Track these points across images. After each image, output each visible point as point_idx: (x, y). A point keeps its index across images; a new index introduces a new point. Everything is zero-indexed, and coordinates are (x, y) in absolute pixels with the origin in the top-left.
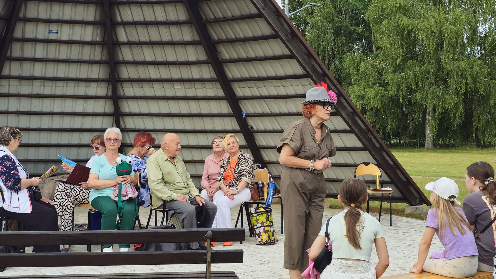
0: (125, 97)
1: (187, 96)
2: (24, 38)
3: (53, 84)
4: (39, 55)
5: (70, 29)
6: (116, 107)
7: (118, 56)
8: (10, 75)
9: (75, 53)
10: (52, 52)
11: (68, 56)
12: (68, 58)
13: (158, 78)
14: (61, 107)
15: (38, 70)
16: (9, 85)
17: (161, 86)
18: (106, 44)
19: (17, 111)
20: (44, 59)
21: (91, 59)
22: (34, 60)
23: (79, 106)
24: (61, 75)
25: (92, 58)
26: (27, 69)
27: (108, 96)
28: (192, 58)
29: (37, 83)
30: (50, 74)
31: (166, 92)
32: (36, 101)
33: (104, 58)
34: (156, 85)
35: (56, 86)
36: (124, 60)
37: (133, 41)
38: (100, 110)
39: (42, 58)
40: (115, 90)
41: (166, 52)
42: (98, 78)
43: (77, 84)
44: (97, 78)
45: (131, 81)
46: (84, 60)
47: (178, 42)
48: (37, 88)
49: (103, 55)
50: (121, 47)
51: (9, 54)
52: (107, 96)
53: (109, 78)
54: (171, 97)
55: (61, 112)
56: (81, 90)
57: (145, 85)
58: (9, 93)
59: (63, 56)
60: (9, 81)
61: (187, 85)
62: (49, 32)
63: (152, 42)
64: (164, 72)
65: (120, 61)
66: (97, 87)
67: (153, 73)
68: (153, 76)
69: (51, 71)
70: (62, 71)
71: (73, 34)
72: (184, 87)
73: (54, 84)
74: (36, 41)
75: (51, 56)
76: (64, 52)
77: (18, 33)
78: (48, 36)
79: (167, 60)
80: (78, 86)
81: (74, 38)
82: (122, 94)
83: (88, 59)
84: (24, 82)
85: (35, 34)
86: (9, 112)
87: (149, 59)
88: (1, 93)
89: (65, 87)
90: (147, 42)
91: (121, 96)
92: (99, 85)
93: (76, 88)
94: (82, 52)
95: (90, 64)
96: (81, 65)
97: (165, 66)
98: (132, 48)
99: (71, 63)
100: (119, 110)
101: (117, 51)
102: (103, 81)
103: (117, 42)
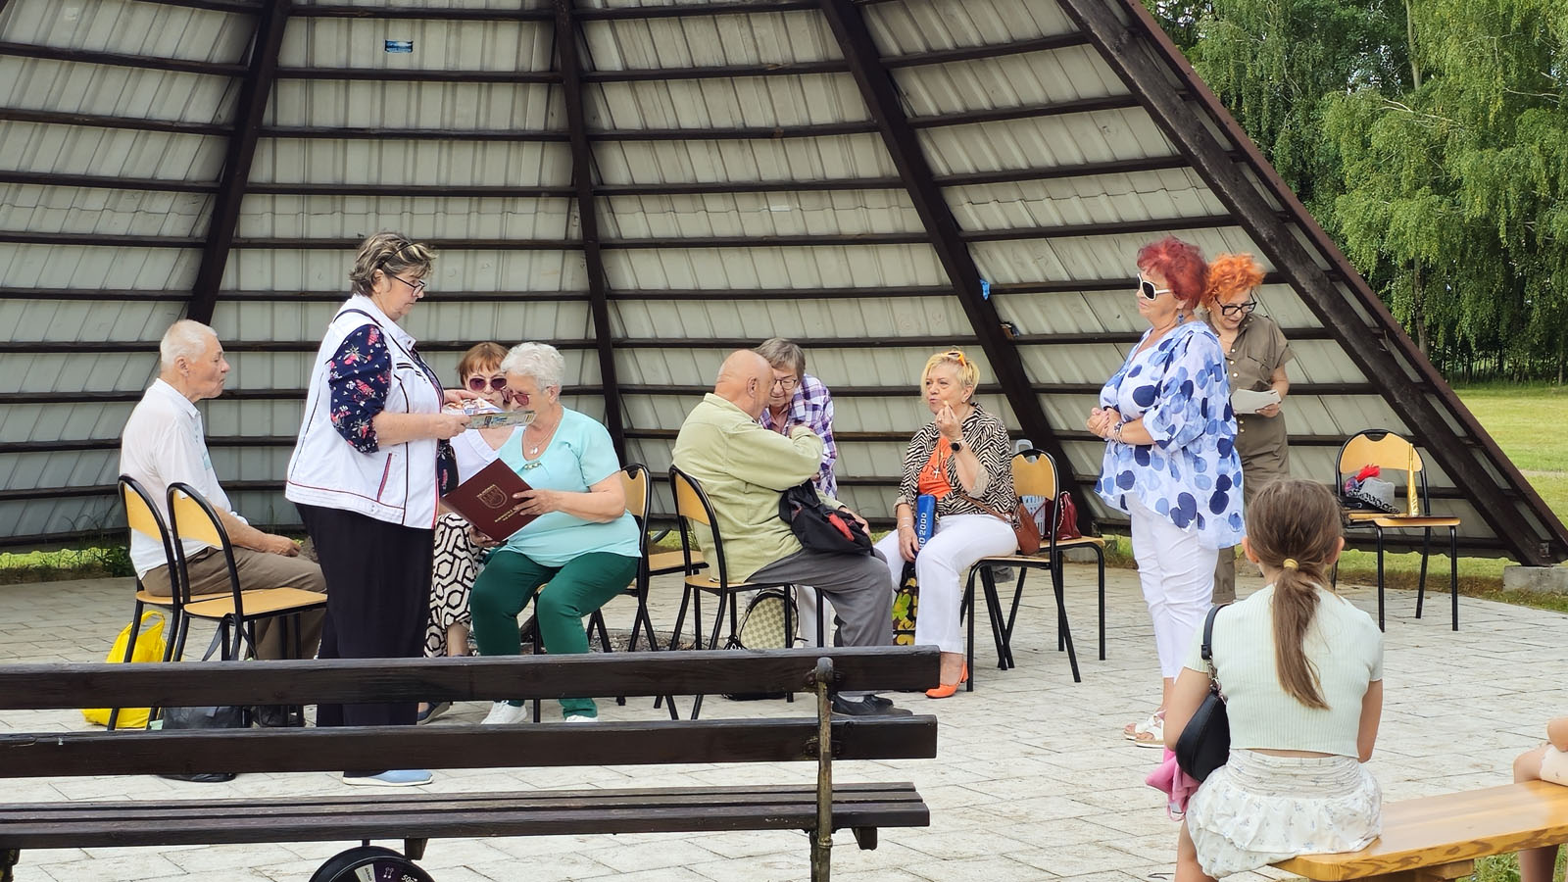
0: (620, 242)
1: (808, 236)
2: (313, 67)
3: (403, 206)
4: (359, 119)
5: (448, 36)
6: (596, 272)
7: (596, 117)
8: (273, 183)
9: (466, 108)
10: (398, 107)
11: (447, 119)
12: (447, 127)
13: (720, 181)
15: (358, 164)
16: (274, 213)
17: (730, 205)
18: (560, 81)
19: (302, 292)
20: (373, 130)
21: (514, 127)
22: (345, 134)
23: (485, 272)
24: (426, 177)
25: (518, 124)
26: (324, 163)
27: (571, 240)
28: (823, 115)
29: (355, 205)
30: (393, 177)
31: (743, 222)
33: (556, 122)
34: (715, 203)
35: (412, 213)
36: (615, 129)
37: (639, 67)
38: (547, 283)
39: (369, 129)
40: (589, 222)
41: (741, 102)
42: (539, 186)
43: (474, 207)
44: (536, 185)
45: (637, 191)
46: (496, 131)
47: (778, 65)
48: (356, 219)
49: (552, 115)
50: (604, 87)
51: (268, 117)
52: (566, 238)
53: (572, 185)
54: (762, 237)
56: (489, 222)
57: (682, 203)
58: (273, 238)
59: (430, 121)
60: (274, 199)
61: (809, 200)
62: (386, 47)
63: (700, 67)
64: (737, 162)
65: (604, 130)
66: (536, 213)
67: (704, 164)
68: (705, 176)
69: (396, 165)
70: (429, 165)
71: (458, 52)
72: (798, 206)
73: (407, 208)
74: (346, 75)
75: (396, 121)
76: (432, 108)
77: (293, 54)
78: (385, 59)
79: (744, 124)
80: (479, 212)
81: (461, 64)
82: (612, 233)
83: (508, 128)
84: (318, 203)
85: (343, 54)
86: (278, 294)
87: (689, 122)
88: (249, 239)
89: (440, 216)
90: (682, 69)
91: (611, 239)
92: (541, 207)
93: (474, 216)
94: (488, 107)
95: (513, 142)
96: (485, 146)
97: (741, 143)
98: (638, 88)
99: (455, 142)
100: (605, 283)
101: (593, 99)
102: (553, 193)
103: (594, 74)
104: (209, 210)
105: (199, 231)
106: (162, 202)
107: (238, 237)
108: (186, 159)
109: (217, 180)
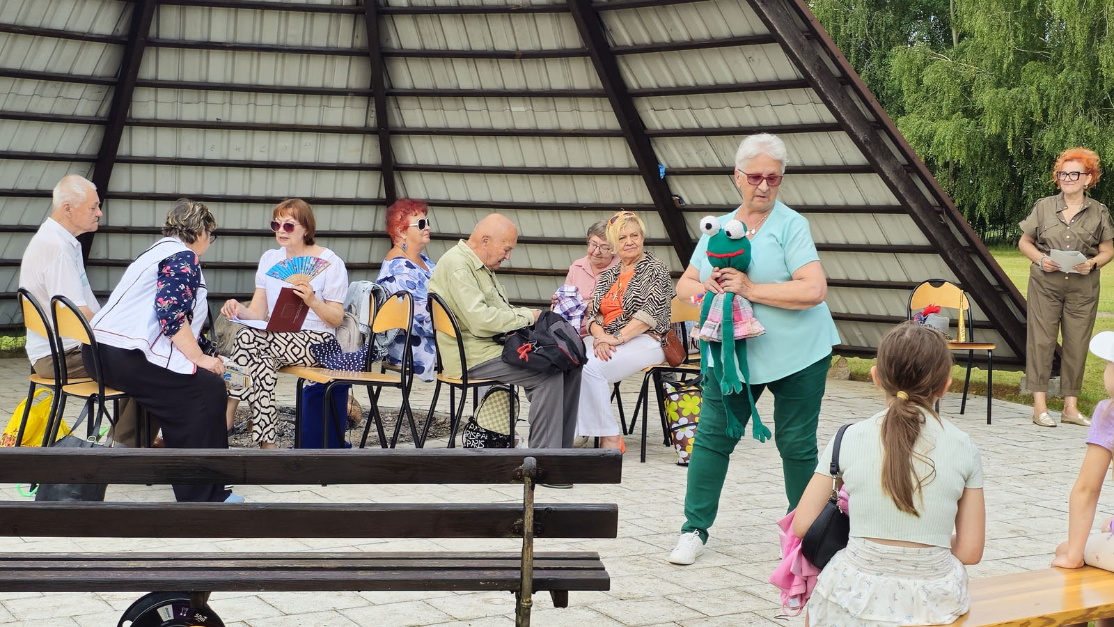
0: (404, 130)
1: (538, 130)
3: (249, 99)
4: (218, 35)
6: (386, 151)
7: (389, 39)
8: (156, 79)
9: (295, 30)
10: (247, 28)
11: (282, 37)
12: (281, 42)
13: (475, 88)
14: (269, 151)
15: (218, 68)
16: (156, 102)
17: (483, 105)
18: (363, 13)
19: (177, 159)
20: (229, 44)
21: (330, 45)
22: (208, 46)
23: (307, 149)
24: (266, 80)
25: (333, 43)
26: (193, 67)
27: (369, 128)
28: (550, 43)
29: (215, 97)
30: (242, 78)
31: (492, 118)
32: (214, 137)
33: (360, 42)
34: (472, 104)
35: (255, 105)
36: (402, 48)
37: (420, 4)
38: (352, 157)
39: (225, 43)
40: (382, 114)
41: (492, 31)
42: (347, 88)
43: (300, 101)
44: (345, 87)
45: (417, 94)
46: (317, 47)
47: (519, 6)
48: (216, 107)
49: (357, 37)
50: (394, 18)
51: (152, 32)
52: (365, 126)
53: (370, 88)
54: (505, 130)
55: (268, 162)
56: (310, 113)
57: (448, 103)
58: (156, 119)
59: (270, 38)
60: (156, 91)
61: (539, 104)
63: (463, 6)
64: (488, 75)
65: (394, 49)
66: (344, 107)
67: (464, 76)
68: (465, 85)
69: (244, 70)
70: (268, 71)
72: (531, 108)
73: (252, 100)
74: (209, 4)
75: (245, 38)
76: (271, 29)
79: (494, 48)
80: (304, 106)
82: (399, 123)
83: (325, 45)
84: (188, 95)
86: (158, 159)
87: (455, 45)
88: (139, 119)
89: (276, 107)
90: (451, 6)
91: (397, 127)
92: (348, 103)
93: (300, 108)
94: (311, 29)
95: (329, 56)
96: (308, 58)
97: (491, 62)
98: (419, 20)
99: (287, 54)
100: (393, 159)
101: (387, 27)
102: (357, 93)
103: (387, 8)
104: (110, 98)
105: (103, 113)
106: (76, 91)
107: (130, 117)
108: (94, 60)
109: (116, 76)
